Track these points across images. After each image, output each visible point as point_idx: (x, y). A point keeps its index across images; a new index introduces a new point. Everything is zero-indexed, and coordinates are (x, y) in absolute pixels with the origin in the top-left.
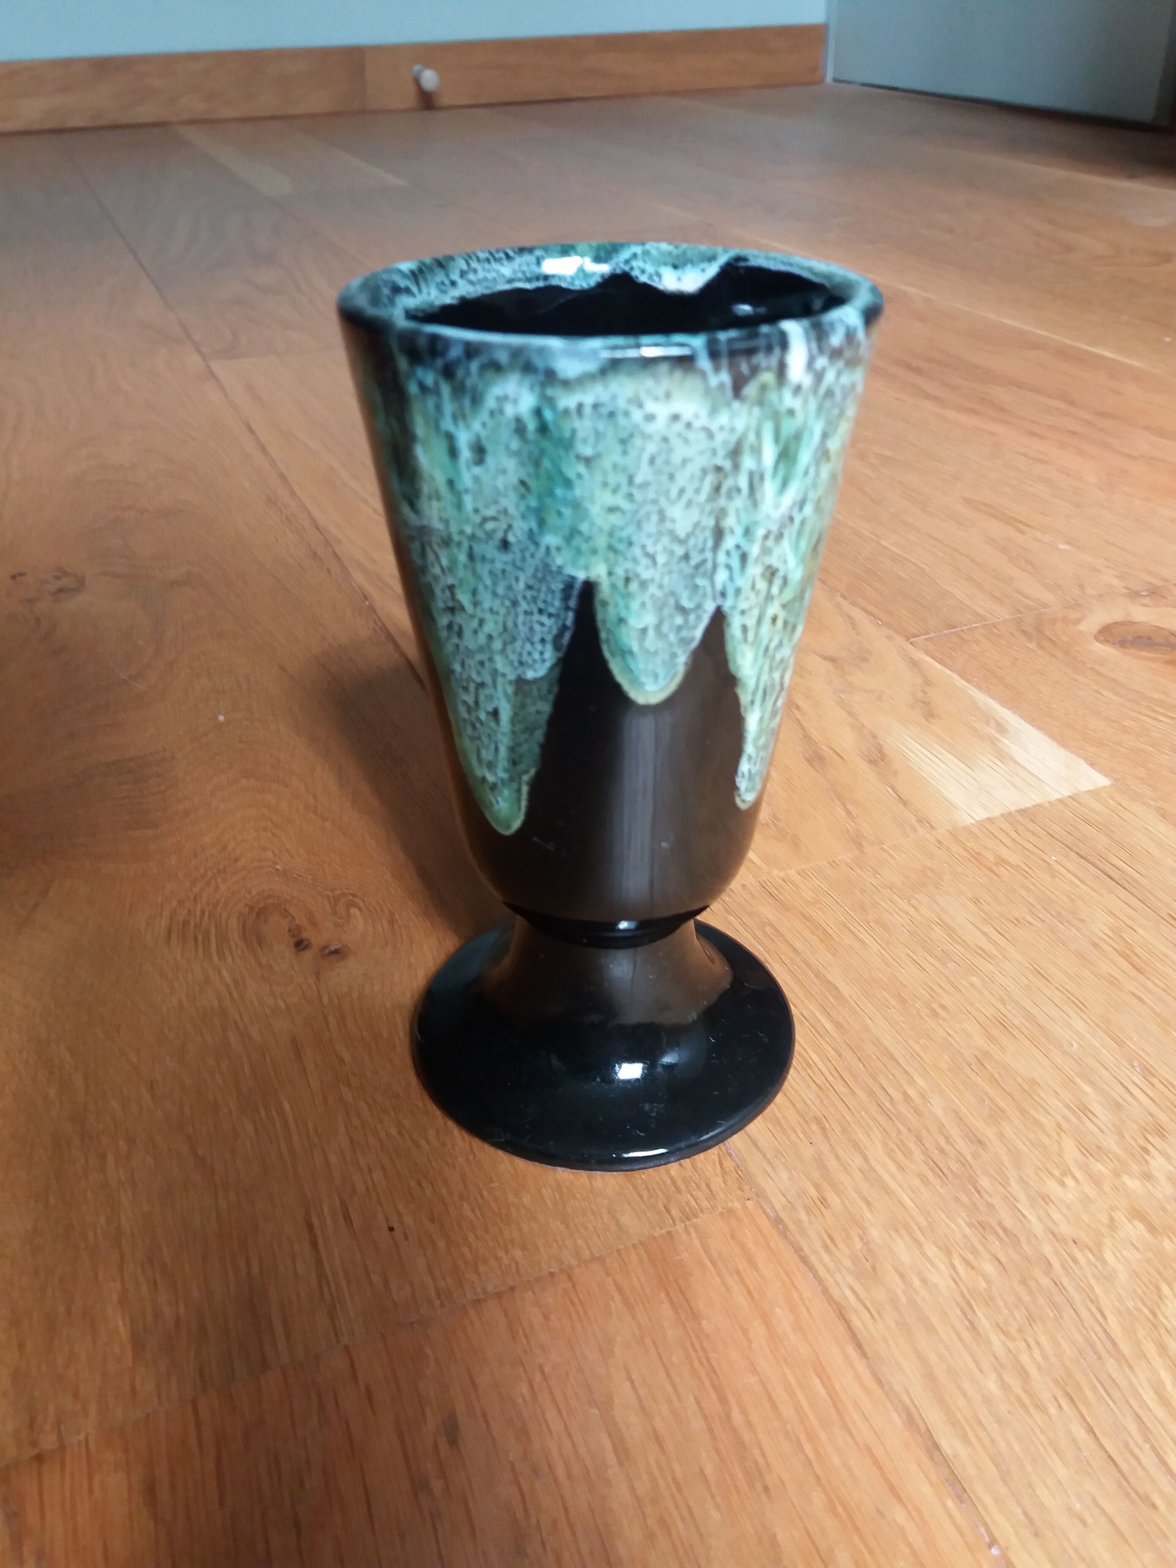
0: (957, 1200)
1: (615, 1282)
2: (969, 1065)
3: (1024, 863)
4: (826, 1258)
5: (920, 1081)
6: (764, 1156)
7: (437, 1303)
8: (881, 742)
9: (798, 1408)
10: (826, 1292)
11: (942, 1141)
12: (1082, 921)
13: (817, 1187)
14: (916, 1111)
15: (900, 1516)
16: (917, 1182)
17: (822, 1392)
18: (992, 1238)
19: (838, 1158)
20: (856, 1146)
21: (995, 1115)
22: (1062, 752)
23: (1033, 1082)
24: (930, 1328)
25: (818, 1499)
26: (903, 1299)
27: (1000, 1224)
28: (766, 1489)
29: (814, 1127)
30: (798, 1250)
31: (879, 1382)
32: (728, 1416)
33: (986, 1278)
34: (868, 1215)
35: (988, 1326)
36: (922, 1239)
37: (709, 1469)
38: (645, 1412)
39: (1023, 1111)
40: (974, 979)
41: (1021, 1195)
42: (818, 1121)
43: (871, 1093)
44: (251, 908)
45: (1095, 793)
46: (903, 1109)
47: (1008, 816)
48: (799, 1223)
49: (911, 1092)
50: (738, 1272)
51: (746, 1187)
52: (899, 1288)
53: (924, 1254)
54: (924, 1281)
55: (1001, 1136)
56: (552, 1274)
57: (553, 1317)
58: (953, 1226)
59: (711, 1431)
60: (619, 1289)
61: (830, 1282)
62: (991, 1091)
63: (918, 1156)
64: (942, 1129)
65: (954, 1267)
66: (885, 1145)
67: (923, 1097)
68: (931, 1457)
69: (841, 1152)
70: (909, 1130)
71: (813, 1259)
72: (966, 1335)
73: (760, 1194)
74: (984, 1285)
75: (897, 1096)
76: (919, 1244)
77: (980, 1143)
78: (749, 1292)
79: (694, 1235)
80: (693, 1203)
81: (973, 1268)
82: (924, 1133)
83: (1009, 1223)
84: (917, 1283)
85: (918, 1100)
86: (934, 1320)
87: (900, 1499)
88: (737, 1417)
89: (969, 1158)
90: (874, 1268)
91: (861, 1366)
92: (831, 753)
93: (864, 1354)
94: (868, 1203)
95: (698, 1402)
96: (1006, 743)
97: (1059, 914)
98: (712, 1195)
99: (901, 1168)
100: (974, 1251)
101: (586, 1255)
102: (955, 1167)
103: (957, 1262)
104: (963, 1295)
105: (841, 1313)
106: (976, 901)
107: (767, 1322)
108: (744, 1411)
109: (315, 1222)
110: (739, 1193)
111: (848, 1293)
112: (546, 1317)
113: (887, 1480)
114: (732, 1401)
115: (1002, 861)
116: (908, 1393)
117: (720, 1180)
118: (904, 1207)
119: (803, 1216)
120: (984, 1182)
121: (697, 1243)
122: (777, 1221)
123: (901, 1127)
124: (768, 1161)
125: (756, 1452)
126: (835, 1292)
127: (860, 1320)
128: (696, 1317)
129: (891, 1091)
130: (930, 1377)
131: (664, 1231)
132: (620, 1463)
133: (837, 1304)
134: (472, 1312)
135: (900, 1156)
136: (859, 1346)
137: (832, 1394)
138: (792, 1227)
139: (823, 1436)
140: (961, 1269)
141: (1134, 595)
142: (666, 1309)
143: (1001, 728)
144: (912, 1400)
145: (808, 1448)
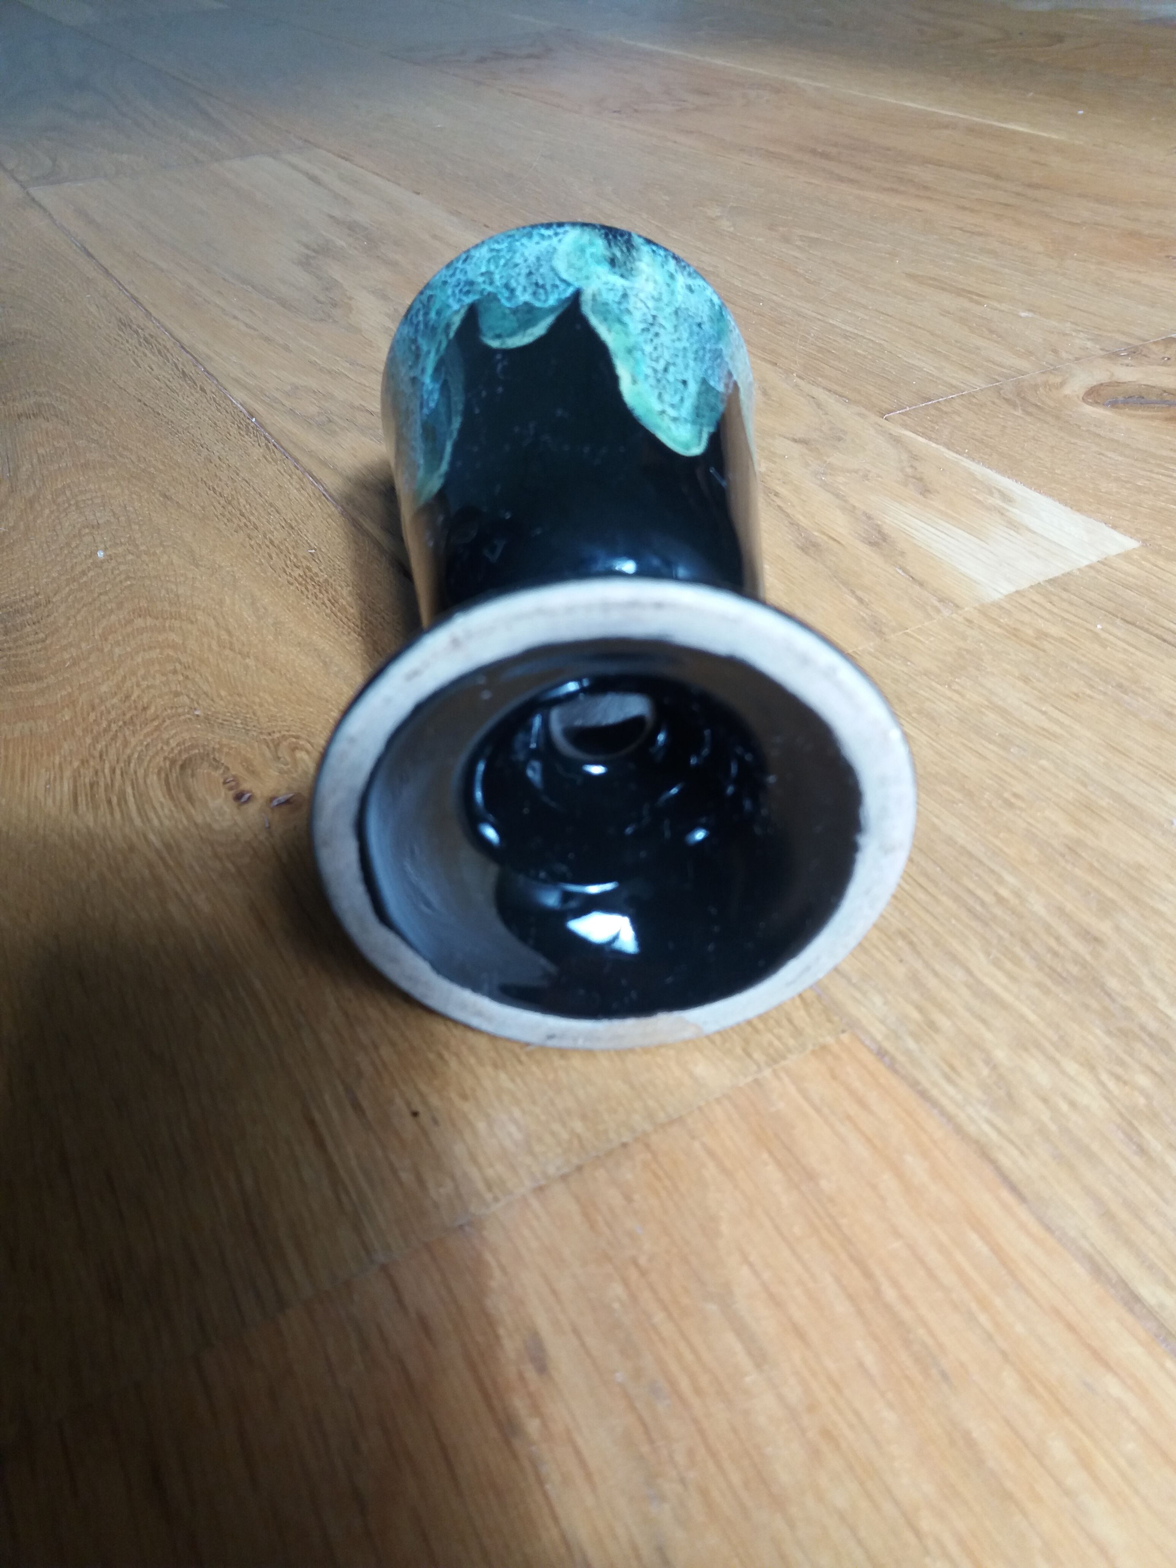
0: (1087, 1007)
1: (704, 1146)
2: (1063, 856)
3: (1068, 634)
4: (951, 1090)
5: (1010, 879)
6: (849, 980)
7: (489, 1196)
8: (879, 522)
9: (961, 1273)
10: (959, 1130)
11: (1053, 943)
12: (1149, 690)
13: (919, 1009)
14: (1014, 912)
15: (1114, 1387)
16: (1035, 992)
17: (985, 1250)
18: (1138, 1046)
19: (936, 974)
20: (954, 958)
21: (1106, 908)
22: (1077, 517)
23: (1139, 867)
24: (1092, 1157)
25: (1010, 1380)
26: (1053, 1128)
27: (1143, 1028)
28: (944, 1376)
29: (900, 943)
30: (914, 1084)
31: (1048, 1228)
32: (877, 1291)
33: (1142, 1091)
34: (988, 1036)
35: (1159, 1148)
36: (1058, 1056)
37: (870, 1360)
38: (775, 1301)
39: (1136, 900)
40: (1044, 762)
41: (1159, 994)
42: (903, 935)
43: (957, 899)
44: (173, 762)
45: (1126, 556)
46: (998, 911)
47: (1037, 587)
48: (908, 1052)
49: (1004, 892)
50: (849, 1118)
51: (836, 1019)
52: (1045, 1116)
53: (1063, 1072)
54: (1073, 1104)
55: (1117, 928)
56: (624, 1145)
57: (637, 1197)
58: (1091, 1038)
59: (860, 1313)
60: (711, 1154)
61: (962, 1117)
62: (1095, 883)
63: (1028, 962)
64: (1048, 928)
65: (1103, 1084)
66: (988, 954)
67: (1017, 894)
68: (1131, 1310)
69: (938, 967)
70: (1012, 934)
71: (935, 1092)
72: (1137, 1160)
73: (853, 1026)
74: (1142, 1101)
75: (989, 899)
76: (1057, 1064)
77: (1096, 940)
78: (869, 1140)
79: (786, 1080)
80: (776, 1043)
81: (1125, 1083)
82: (1029, 936)
83: (1153, 1025)
84: (1064, 1107)
85: (1014, 901)
86: (1095, 1147)
87: (1106, 1365)
88: (890, 1294)
89: (1088, 958)
90: (1010, 1096)
91: (1023, 1213)
92: (825, 538)
93: (1022, 1198)
94: (984, 1021)
95: (838, 1280)
96: (1014, 512)
97: (1120, 686)
98: (798, 1032)
99: (1012, 977)
100: (1122, 1063)
101: (662, 1117)
102: (1075, 970)
103: (1104, 1077)
104: (1121, 1114)
105: (984, 1153)
106: (1026, 680)
107: (898, 1173)
108: (895, 1284)
109: (317, 1116)
110: (829, 1025)
111: (986, 1128)
112: (628, 1199)
113: (1089, 1347)
114: (878, 1272)
115: (1042, 635)
116: (1084, 1236)
117: (802, 1013)
118: (1028, 1022)
119: (911, 1044)
120: (1113, 984)
121: (792, 1090)
122: (881, 1054)
123: (1001, 932)
124: (855, 986)
125: (921, 1332)
126: (972, 1129)
127: (1010, 1157)
128: (811, 1176)
129: (980, 892)
130: (1107, 1216)
131: (750, 1079)
132: (758, 1366)
133: (977, 1142)
134: (535, 1203)
135: (1008, 965)
136: (1014, 1189)
137: (996, 1250)
138: (901, 1058)
139: (998, 1302)
140: (1111, 1084)
141: (1113, 356)
142: (772, 1172)
143: (1006, 498)
144: (1092, 1245)
145: (983, 1318)
